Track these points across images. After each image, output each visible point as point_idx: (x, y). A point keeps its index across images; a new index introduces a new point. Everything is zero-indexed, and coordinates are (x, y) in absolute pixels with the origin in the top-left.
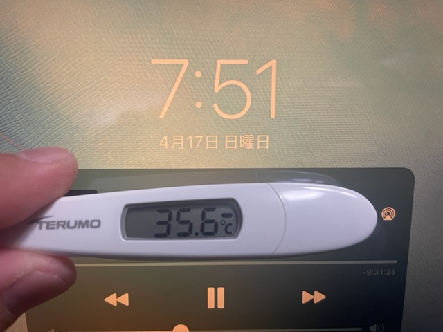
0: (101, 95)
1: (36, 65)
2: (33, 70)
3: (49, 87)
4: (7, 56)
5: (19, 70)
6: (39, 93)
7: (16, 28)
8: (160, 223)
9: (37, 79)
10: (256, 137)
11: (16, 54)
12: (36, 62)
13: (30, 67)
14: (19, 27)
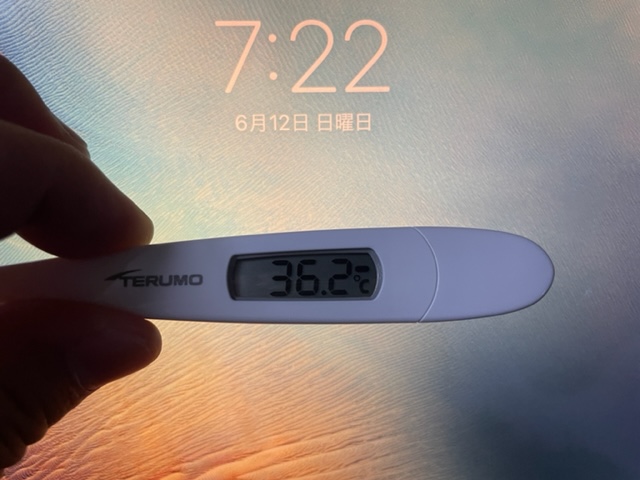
2: (82, 29)
3: (101, 50)
5: (65, 29)
8: (277, 278)
9: (88, 40)
10: (355, 117)
13: (78, 25)
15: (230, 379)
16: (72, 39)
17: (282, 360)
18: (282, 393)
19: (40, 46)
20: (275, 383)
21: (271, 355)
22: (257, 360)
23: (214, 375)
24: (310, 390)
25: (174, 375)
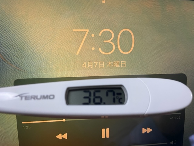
2: (24, 34)
3: (32, 41)
16: (21, 37)
19: (8, 40)
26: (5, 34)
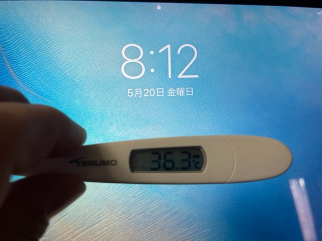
0: (93, 65)
1: (52, 47)
2: (51, 49)
3: (61, 60)
4: (33, 41)
5: (41, 49)
6: (53, 64)
7: (39, 24)
8: (153, 161)
9: (53, 55)
10: (186, 89)
11: (39, 40)
12: (52, 45)
13: (49, 48)
14: (42, 24)
15: (126, 220)
16: (45, 54)
17: (151, 209)
18: (152, 225)
19: (28, 57)
20: (149, 221)
21: (146, 207)
22: (139, 210)
23: (118, 218)
24: (165, 223)
25: (98, 220)
26: (23, 50)
